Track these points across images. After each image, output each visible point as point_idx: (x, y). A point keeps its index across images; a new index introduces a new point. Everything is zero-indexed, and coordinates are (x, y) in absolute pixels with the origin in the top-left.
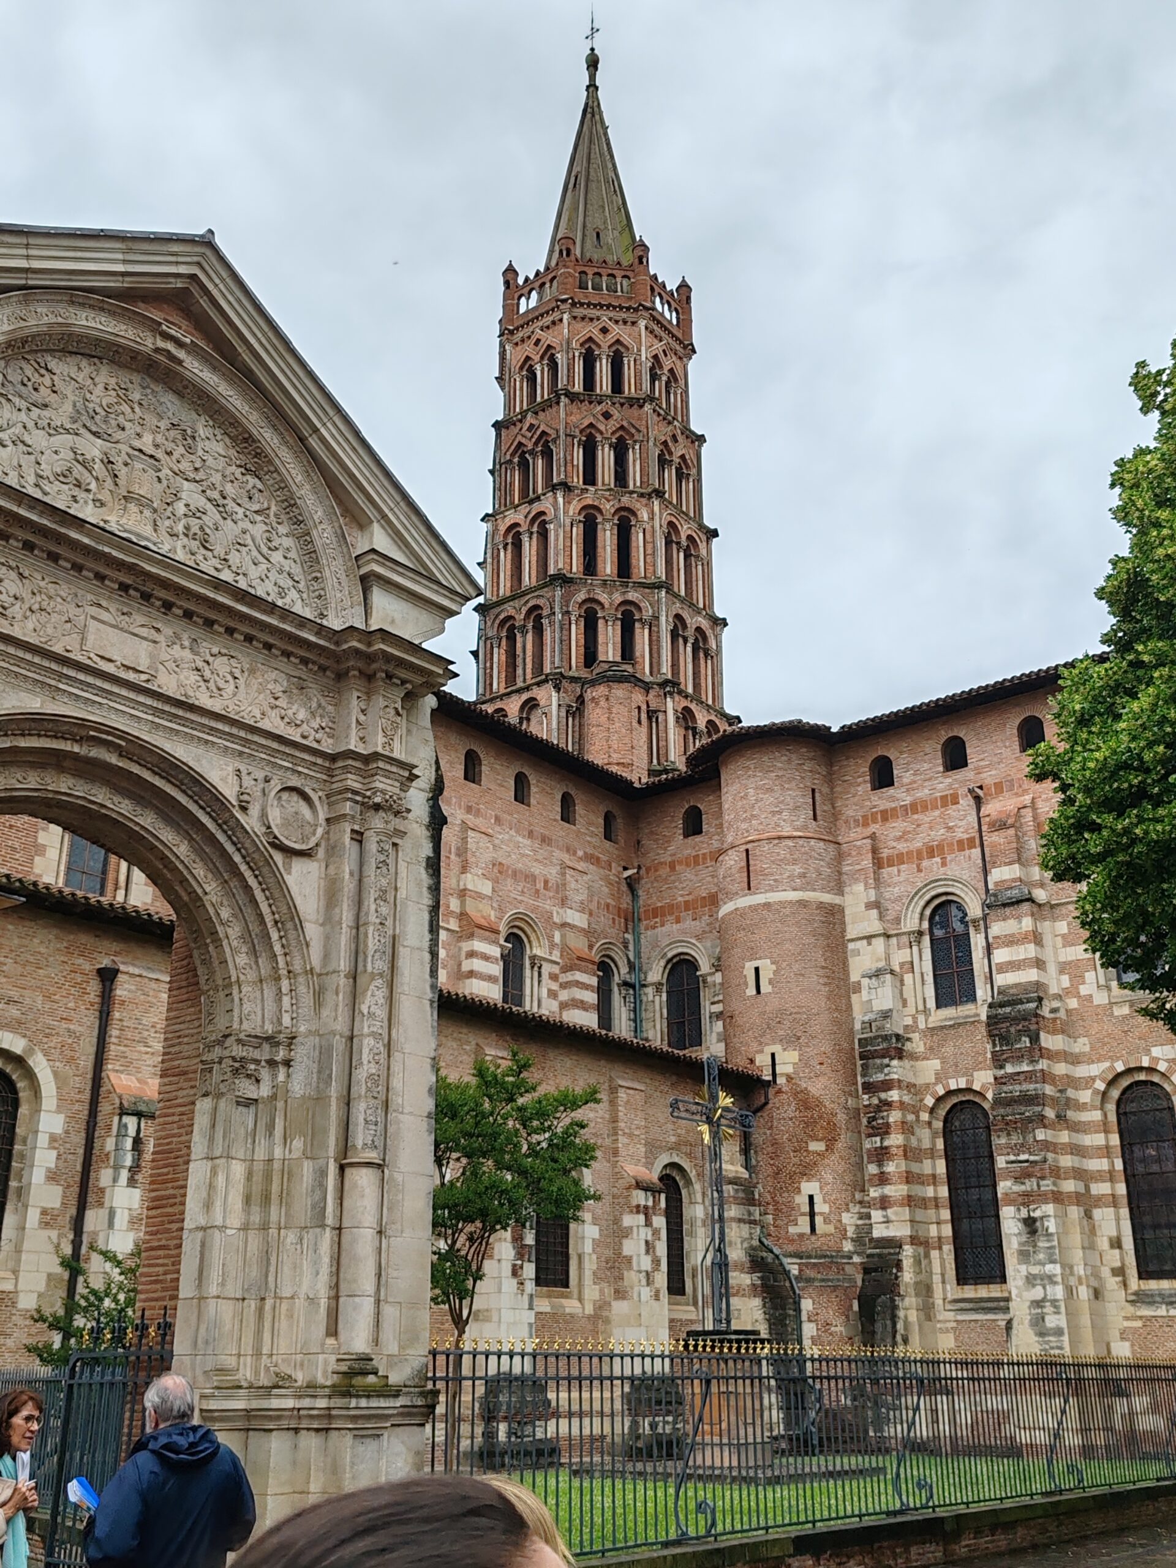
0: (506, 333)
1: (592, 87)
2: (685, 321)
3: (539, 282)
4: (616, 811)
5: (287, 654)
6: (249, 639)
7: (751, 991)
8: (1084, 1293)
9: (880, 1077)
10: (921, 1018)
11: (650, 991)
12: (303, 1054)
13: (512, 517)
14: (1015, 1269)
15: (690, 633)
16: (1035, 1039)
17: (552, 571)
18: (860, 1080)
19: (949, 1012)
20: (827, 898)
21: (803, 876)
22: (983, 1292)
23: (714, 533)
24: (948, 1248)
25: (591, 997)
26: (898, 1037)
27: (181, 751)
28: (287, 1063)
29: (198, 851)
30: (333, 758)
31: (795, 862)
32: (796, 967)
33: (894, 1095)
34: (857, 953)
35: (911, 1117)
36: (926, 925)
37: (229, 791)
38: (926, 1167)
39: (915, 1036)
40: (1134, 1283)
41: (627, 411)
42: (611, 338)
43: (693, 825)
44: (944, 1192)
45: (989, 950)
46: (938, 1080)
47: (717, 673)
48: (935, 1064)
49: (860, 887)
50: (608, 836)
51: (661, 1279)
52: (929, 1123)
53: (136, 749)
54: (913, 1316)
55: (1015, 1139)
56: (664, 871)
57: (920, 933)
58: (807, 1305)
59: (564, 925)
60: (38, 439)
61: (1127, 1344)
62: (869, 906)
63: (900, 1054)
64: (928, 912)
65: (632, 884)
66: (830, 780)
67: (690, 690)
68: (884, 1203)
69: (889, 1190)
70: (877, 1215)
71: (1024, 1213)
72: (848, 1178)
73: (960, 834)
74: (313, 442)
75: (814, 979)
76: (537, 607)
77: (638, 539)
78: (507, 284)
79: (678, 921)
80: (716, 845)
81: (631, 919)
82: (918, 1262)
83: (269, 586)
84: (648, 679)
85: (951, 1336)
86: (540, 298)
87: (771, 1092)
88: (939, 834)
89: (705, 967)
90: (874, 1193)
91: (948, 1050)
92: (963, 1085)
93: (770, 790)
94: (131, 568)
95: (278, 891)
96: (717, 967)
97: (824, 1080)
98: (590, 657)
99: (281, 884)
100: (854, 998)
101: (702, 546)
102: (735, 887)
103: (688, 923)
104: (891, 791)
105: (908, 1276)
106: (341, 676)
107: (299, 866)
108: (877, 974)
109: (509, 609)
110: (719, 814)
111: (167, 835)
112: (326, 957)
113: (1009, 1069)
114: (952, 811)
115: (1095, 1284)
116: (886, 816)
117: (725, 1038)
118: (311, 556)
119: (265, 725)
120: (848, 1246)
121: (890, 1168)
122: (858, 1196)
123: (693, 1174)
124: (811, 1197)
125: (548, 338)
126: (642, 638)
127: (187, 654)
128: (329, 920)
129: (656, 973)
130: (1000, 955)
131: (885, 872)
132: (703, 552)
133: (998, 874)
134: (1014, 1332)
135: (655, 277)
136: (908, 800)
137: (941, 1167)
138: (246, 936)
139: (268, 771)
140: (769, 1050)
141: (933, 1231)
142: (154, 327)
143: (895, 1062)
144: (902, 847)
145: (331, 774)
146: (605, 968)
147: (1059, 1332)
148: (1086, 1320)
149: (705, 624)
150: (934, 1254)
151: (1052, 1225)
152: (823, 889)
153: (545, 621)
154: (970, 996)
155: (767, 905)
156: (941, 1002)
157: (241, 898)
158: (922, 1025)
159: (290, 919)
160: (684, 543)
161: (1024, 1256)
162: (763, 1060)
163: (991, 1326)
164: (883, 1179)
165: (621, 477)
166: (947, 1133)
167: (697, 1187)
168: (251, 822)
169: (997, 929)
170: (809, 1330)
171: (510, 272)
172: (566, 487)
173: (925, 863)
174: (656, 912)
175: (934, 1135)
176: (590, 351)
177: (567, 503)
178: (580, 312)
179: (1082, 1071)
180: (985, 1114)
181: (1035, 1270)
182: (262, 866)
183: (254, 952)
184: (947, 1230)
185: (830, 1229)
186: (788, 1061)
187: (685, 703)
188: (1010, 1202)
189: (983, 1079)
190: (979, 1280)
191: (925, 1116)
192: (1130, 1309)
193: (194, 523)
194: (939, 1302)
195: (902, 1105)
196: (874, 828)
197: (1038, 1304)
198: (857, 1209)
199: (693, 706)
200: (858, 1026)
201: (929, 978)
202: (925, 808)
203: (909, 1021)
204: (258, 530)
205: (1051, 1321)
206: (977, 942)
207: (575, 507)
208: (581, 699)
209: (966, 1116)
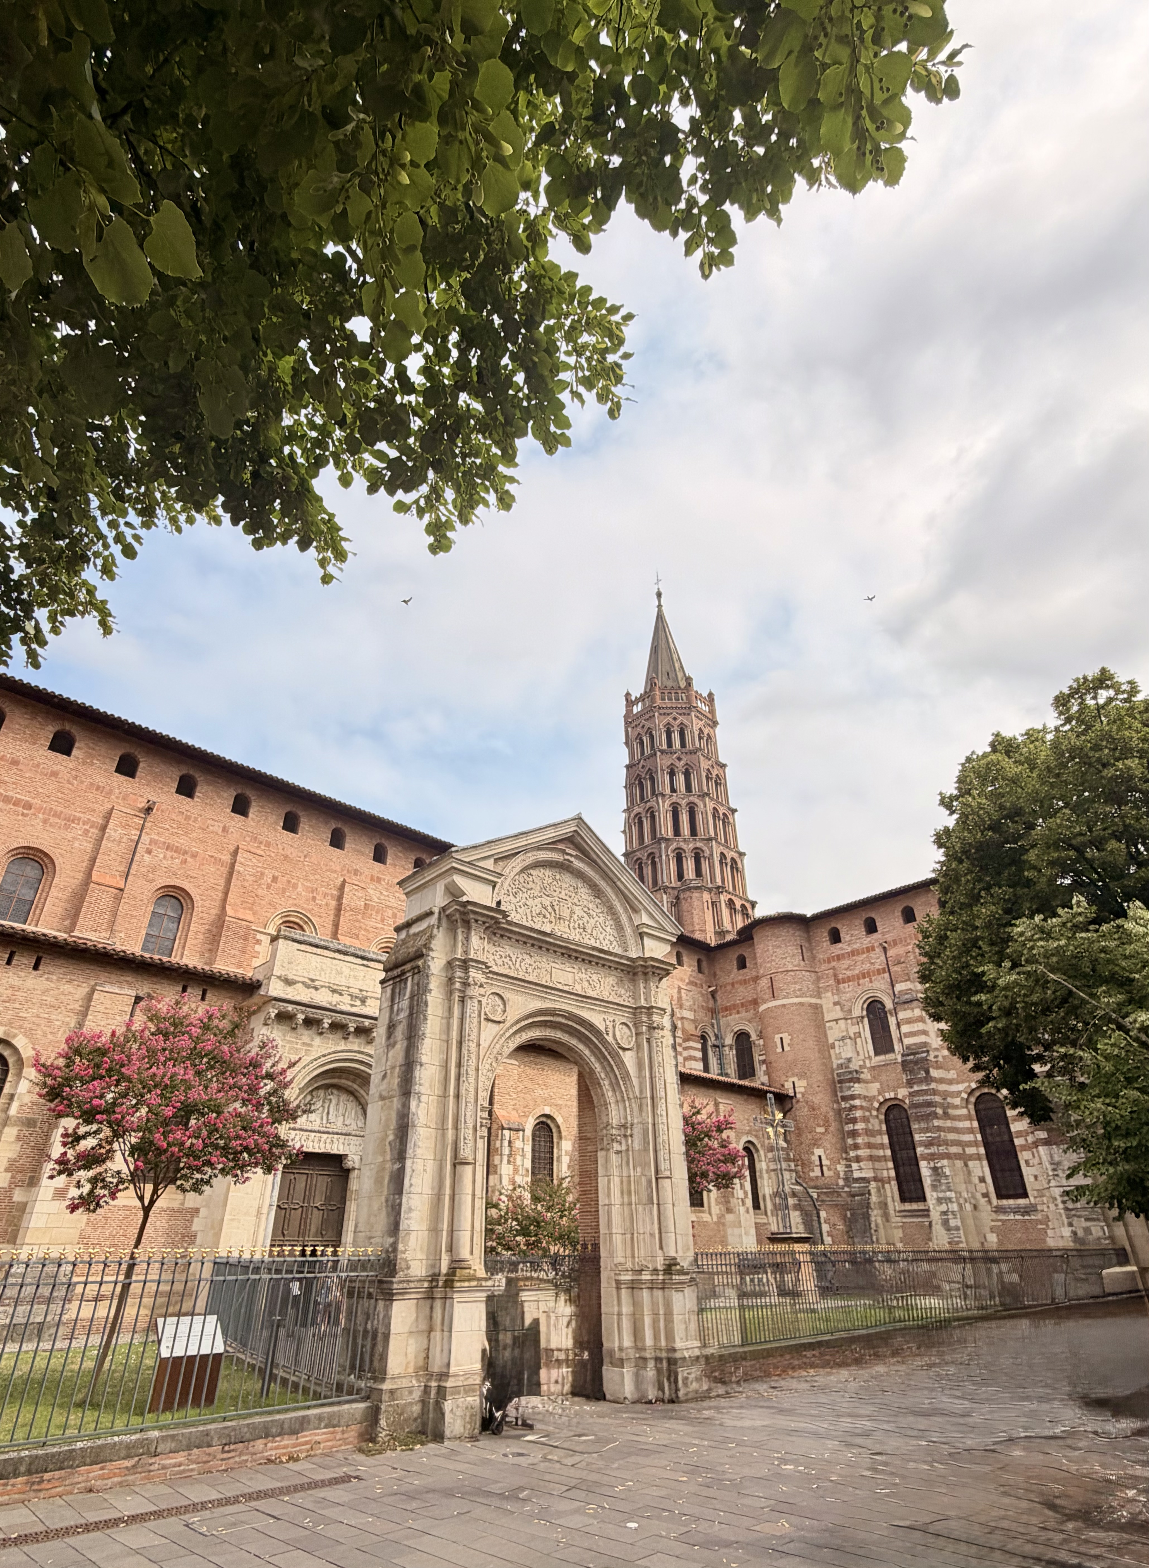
0: (627, 724)
1: (660, 606)
2: (712, 711)
3: (642, 699)
4: (703, 958)
5: (616, 969)
6: (603, 965)
7: (779, 1050)
8: (968, 1207)
9: (850, 1093)
10: (867, 1061)
11: (727, 1049)
12: (637, 1131)
13: (637, 810)
14: (930, 1195)
15: (729, 860)
16: (927, 1072)
17: (658, 836)
18: (839, 1094)
19: (882, 1058)
20: (814, 1001)
21: (800, 990)
22: (914, 1206)
23: (736, 810)
24: (894, 1183)
25: (699, 1055)
26: (857, 1071)
27: (585, 1014)
28: (631, 1136)
29: (591, 1051)
30: (636, 1008)
31: (795, 983)
32: (801, 1037)
33: (857, 1102)
34: (831, 1028)
35: (867, 1114)
36: (865, 1013)
37: (602, 1028)
38: (878, 1140)
39: (865, 1071)
40: (995, 1201)
41: (689, 756)
42: (678, 722)
43: (742, 964)
44: (888, 1152)
45: (898, 1025)
46: (880, 1093)
47: (743, 879)
48: (877, 1085)
49: (829, 994)
50: (700, 970)
51: (749, 1202)
52: (877, 1117)
53: (572, 1017)
54: (879, 1221)
55: (923, 1125)
56: (729, 988)
57: (863, 1017)
58: (823, 1214)
59: (682, 1018)
60: (530, 902)
61: (995, 1235)
62: (835, 1004)
63: (858, 1081)
64: (865, 1006)
65: (713, 994)
66: (809, 940)
67: (731, 889)
68: (858, 1159)
69: (860, 1152)
70: (855, 1166)
71: (932, 1165)
72: (838, 1146)
73: (877, 966)
74: (618, 883)
75: (811, 1043)
76: (652, 853)
77: (699, 818)
78: (627, 700)
79: (738, 1013)
80: (754, 974)
81: (713, 1012)
82: (879, 1190)
83: (607, 942)
84: (710, 885)
85: (900, 1231)
86: (643, 705)
87: (794, 1101)
88: (867, 966)
89: (754, 1037)
90: (852, 1154)
91: (883, 1078)
92: (892, 1096)
93: (780, 947)
94: (566, 947)
95: (621, 1064)
96: (761, 1037)
97: (820, 1096)
98: (680, 876)
99: (622, 1062)
100: (832, 1051)
101: (730, 817)
102: (766, 997)
103: (743, 1014)
104: (840, 945)
105: (874, 1199)
106: (635, 974)
107: (628, 1053)
108: (843, 1039)
109: (638, 854)
110: (755, 958)
111: (581, 1047)
112: (641, 1091)
113: (916, 1088)
114: (872, 955)
115: (973, 1201)
116: (839, 958)
117: (767, 1073)
118: (619, 927)
119: (611, 999)
120: (841, 1182)
121: (859, 1140)
122: (844, 1155)
123: (759, 1146)
124: (820, 1157)
125: (648, 724)
126: (705, 866)
127: (584, 976)
128: (640, 1076)
129: (729, 1040)
130: (905, 1029)
131: (841, 986)
132: (731, 820)
133: (899, 987)
134: (933, 1229)
135: (696, 692)
136: (849, 950)
137: (886, 1139)
138: (611, 1084)
139: (614, 1017)
140: (791, 1080)
141: (885, 1173)
142: (564, 852)
143: (856, 1085)
144: (849, 973)
145: (634, 1014)
146: (703, 1038)
147: (957, 1228)
148: (970, 1222)
149: (735, 856)
150: (887, 1186)
151: (947, 1171)
152: (811, 996)
153: (657, 860)
154: (891, 1050)
155: (784, 1006)
156: (877, 1054)
157: (608, 1069)
158: (868, 1065)
159: (626, 1075)
160: (721, 816)
161: (934, 1187)
162: (788, 1085)
163: (920, 1225)
164: (856, 1147)
165: (689, 788)
166: (887, 1121)
167: (762, 1152)
168: (610, 1039)
169: (902, 1015)
170: (825, 1228)
171: (628, 695)
172: (663, 795)
173: (861, 981)
174: (726, 1009)
175: (881, 1123)
176: (668, 729)
177: (664, 802)
178: (662, 711)
179: (954, 1088)
180: (905, 1110)
181: (941, 1195)
182: (615, 1056)
183: (614, 1090)
184: (893, 1173)
185: (831, 1173)
186: (801, 1086)
187: (729, 896)
188: (924, 1159)
189: (902, 1093)
190: (911, 1200)
191: (874, 1113)
192: (994, 1216)
193: (581, 922)
194: (892, 1212)
195: (862, 1108)
196: (833, 964)
197: (944, 1213)
198: (843, 1162)
199: (733, 898)
200: (835, 1066)
201: (870, 1040)
202: (858, 954)
203: (861, 1063)
204: (601, 920)
205: (953, 1223)
206: (892, 1021)
207: (668, 803)
208: (677, 898)
209: (895, 1112)
